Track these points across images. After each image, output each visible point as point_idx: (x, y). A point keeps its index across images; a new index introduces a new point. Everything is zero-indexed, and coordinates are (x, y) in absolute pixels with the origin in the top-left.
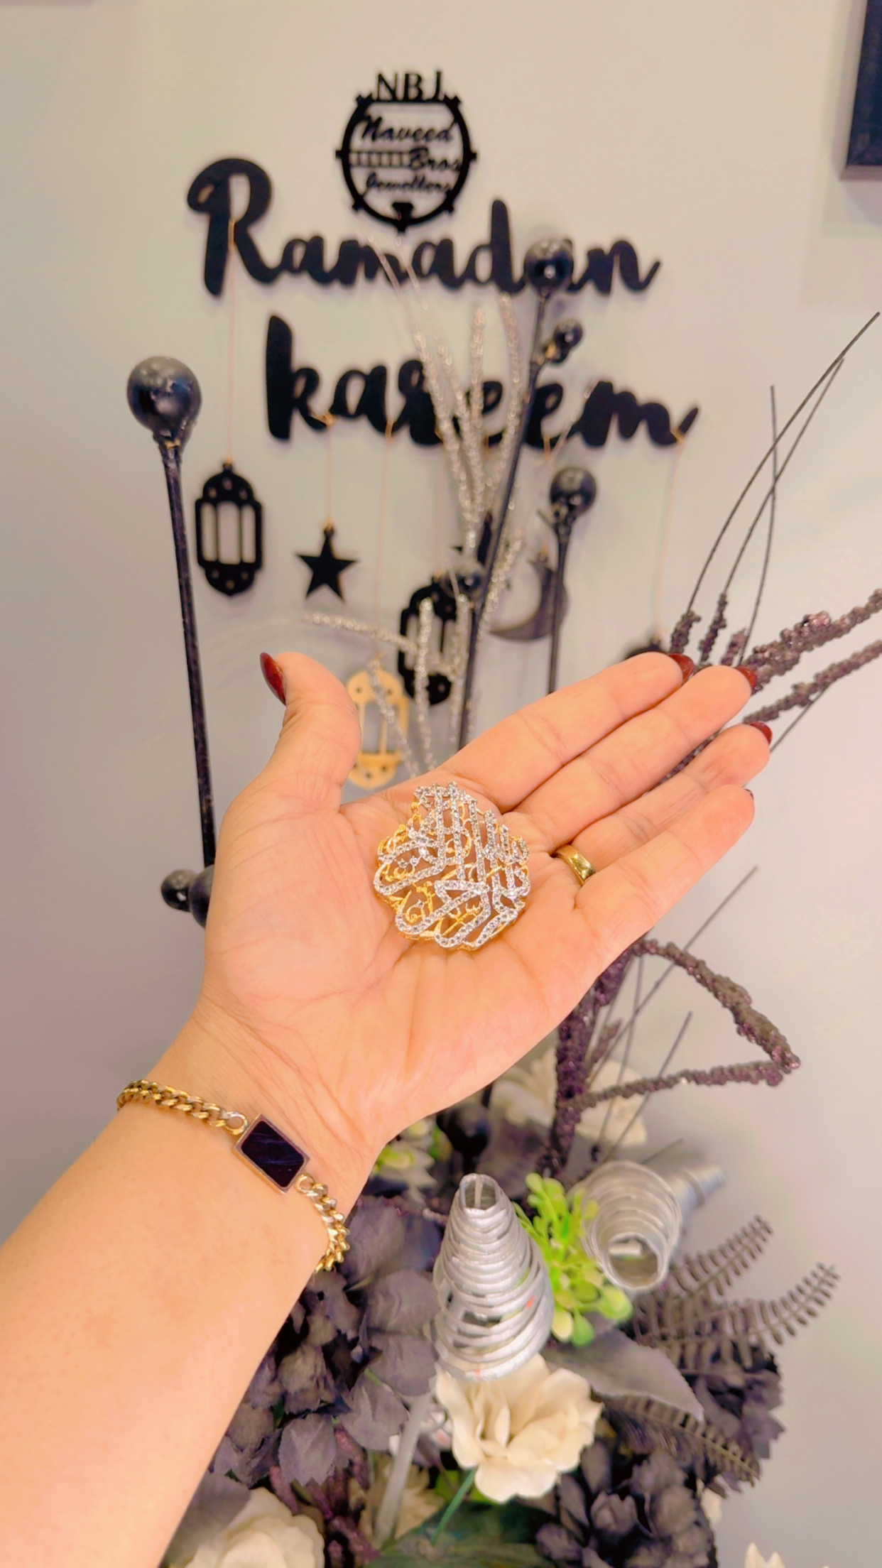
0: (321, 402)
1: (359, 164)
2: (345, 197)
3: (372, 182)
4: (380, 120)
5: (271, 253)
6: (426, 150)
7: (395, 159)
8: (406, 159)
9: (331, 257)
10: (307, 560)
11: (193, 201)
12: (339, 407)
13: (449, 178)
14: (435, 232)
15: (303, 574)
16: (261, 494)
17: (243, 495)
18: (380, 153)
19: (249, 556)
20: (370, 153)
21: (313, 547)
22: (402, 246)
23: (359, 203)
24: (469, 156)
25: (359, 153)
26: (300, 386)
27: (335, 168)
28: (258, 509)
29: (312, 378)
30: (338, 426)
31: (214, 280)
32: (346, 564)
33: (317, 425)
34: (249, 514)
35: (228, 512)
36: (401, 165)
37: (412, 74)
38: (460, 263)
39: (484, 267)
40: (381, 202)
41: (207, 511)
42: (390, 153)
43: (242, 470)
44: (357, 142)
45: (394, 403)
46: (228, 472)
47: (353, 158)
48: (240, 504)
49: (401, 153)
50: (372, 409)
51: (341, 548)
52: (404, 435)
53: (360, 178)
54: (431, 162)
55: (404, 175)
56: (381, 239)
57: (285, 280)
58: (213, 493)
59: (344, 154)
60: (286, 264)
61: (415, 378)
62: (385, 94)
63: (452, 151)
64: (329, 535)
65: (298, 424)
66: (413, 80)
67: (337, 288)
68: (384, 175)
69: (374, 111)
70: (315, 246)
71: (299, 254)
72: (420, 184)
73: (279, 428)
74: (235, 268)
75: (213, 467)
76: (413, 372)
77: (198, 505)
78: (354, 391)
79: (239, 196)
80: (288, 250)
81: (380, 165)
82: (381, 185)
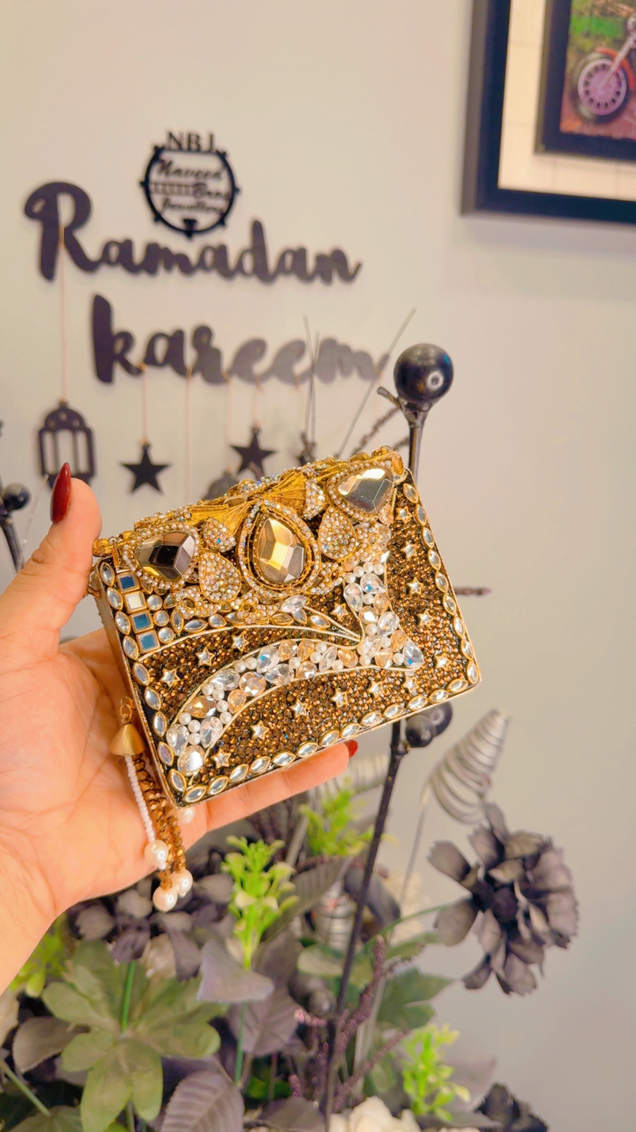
0: (136, 356)
1: (157, 190)
2: (147, 214)
3: (167, 203)
4: (170, 163)
5: (92, 251)
6: (204, 185)
7: (183, 189)
8: (191, 190)
9: (138, 254)
10: (130, 467)
11: (29, 211)
12: (150, 358)
13: (221, 204)
14: (214, 238)
15: (127, 477)
16: (90, 422)
17: (76, 423)
18: (172, 185)
19: (83, 467)
20: (164, 184)
21: (135, 457)
22: (191, 249)
23: (158, 217)
24: (234, 190)
25: (156, 184)
26: (119, 345)
27: (139, 194)
28: (89, 433)
29: (127, 338)
30: (149, 371)
31: (47, 268)
32: (161, 468)
33: (133, 371)
34: (81, 438)
35: (65, 438)
36: (187, 194)
37: (192, 135)
38: (232, 261)
39: (248, 263)
40: (175, 218)
41: (48, 438)
42: (179, 185)
43: (75, 404)
44: (155, 176)
46: (63, 407)
47: (152, 187)
48: (73, 430)
49: (186, 186)
50: (174, 359)
51: (156, 457)
52: (199, 378)
53: (158, 200)
54: (209, 193)
55: (188, 200)
56: (176, 243)
57: (105, 272)
58: (52, 424)
59: (145, 184)
60: (105, 258)
61: (205, 339)
62: (174, 145)
63: (223, 186)
64: (146, 449)
65: (119, 372)
66: (194, 138)
67: (143, 277)
68: (175, 199)
69: (166, 156)
70: (126, 247)
71: (114, 252)
72: (200, 207)
73: (104, 375)
74: (64, 262)
75: (51, 404)
76: (203, 334)
77: (41, 434)
78: (161, 348)
79: (66, 209)
80: (106, 248)
81: (172, 193)
82: (173, 207)
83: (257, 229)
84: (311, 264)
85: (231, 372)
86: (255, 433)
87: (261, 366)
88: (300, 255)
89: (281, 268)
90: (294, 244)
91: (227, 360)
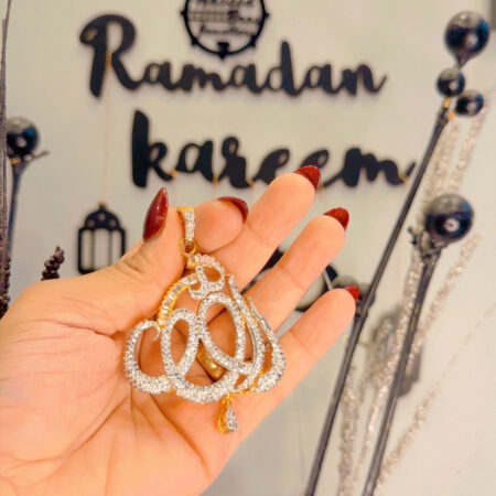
0: (169, 164)
1: (195, 19)
2: (186, 39)
3: (203, 29)
5: (135, 72)
6: (236, 12)
7: (218, 16)
8: (226, 17)
9: (176, 74)
11: (83, 39)
12: (181, 166)
13: (253, 28)
14: (245, 59)
17: (113, 223)
20: (202, 13)
22: (223, 69)
23: (195, 41)
24: (265, 15)
25: (195, 13)
26: (155, 154)
27: (179, 23)
28: (123, 233)
29: (162, 149)
30: (179, 176)
31: (96, 87)
33: (166, 177)
34: (116, 236)
35: (102, 235)
36: (221, 21)
38: (260, 79)
39: (276, 80)
40: (210, 42)
41: (87, 236)
42: (215, 13)
43: (113, 207)
44: (193, 6)
45: (218, 163)
46: (102, 209)
47: (190, 16)
48: (110, 230)
49: (221, 13)
50: (204, 167)
52: (226, 183)
53: (195, 27)
54: (241, 19)
55: (222, 26)
56: (210, 64)
57: (145, 90)
58: (92, 224)
59: (185, 13)
60: (146, 78)
61: (232, 148)
63: (254, 12)
65: (152, 177)
67: (180, 94)
68: (210, 26)
70: (165, 68)
71: (154, 73)
72: (234, 31)
73: (140, 180)
74: (111, 81)
75: (92, 206)
76: (231, 144)
77: (81, 231)
78: (192, 158)
79: (115, 36)
80: (148, 70)
81: (208, 20)
82: (209, 32)
83: (285, 49)
84: (336, 79)
85: (255, 179)
88: (326, 71)
89: (307, 83)
90: (321, 61)
91: (252, 168)
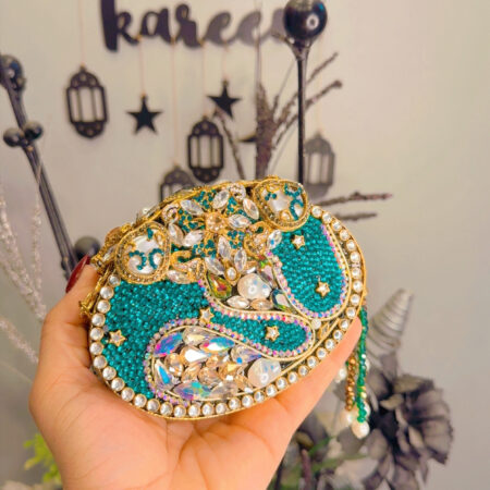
0: (134, 29)
10: (134, 114)
12: (144, 31)
15: (132, 122)
16: (103, 81)
17: (93, 83)
19: (100, 115)
21: (136, 107)
26: (121, 23)
28: (102, 90)
29: (127, 17)
30: (144, 41)
32: (155, 114)
33: (132, 41)
34: (97, 93)
35: (85, 93)
41: (73, 94)
43: (91, 69)
45: (174, 27)
46: (83, 71)
48: (91, 88)
50: (162, 31)
51: (152, 106)
52: (180, 46)
58: (76, 84)
61: (184, 14)
64: (144, 100)
65: (122, 42)
73: (111, 44)
75: (73, 69)
76: (183, 10)
77: (68, 91)
78: (152, 23)
85: (205, 39)
86: (225, 85)
87: (228, 33)
91: (202, 30)
